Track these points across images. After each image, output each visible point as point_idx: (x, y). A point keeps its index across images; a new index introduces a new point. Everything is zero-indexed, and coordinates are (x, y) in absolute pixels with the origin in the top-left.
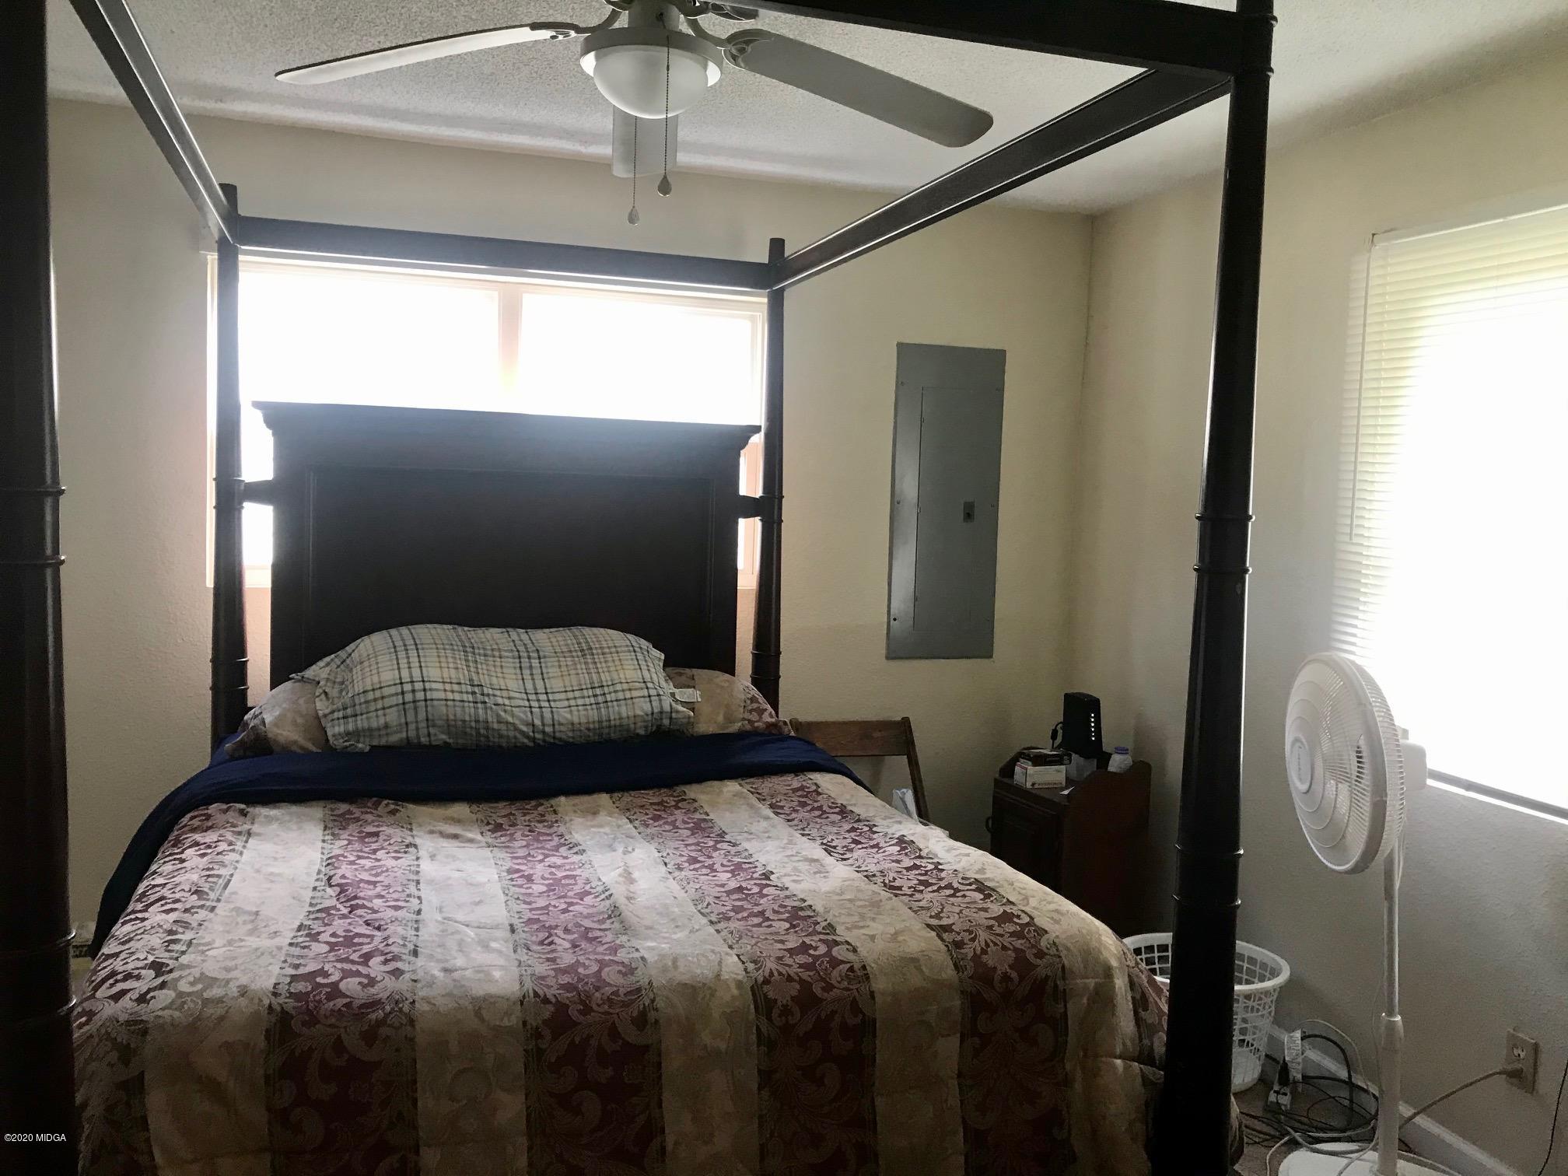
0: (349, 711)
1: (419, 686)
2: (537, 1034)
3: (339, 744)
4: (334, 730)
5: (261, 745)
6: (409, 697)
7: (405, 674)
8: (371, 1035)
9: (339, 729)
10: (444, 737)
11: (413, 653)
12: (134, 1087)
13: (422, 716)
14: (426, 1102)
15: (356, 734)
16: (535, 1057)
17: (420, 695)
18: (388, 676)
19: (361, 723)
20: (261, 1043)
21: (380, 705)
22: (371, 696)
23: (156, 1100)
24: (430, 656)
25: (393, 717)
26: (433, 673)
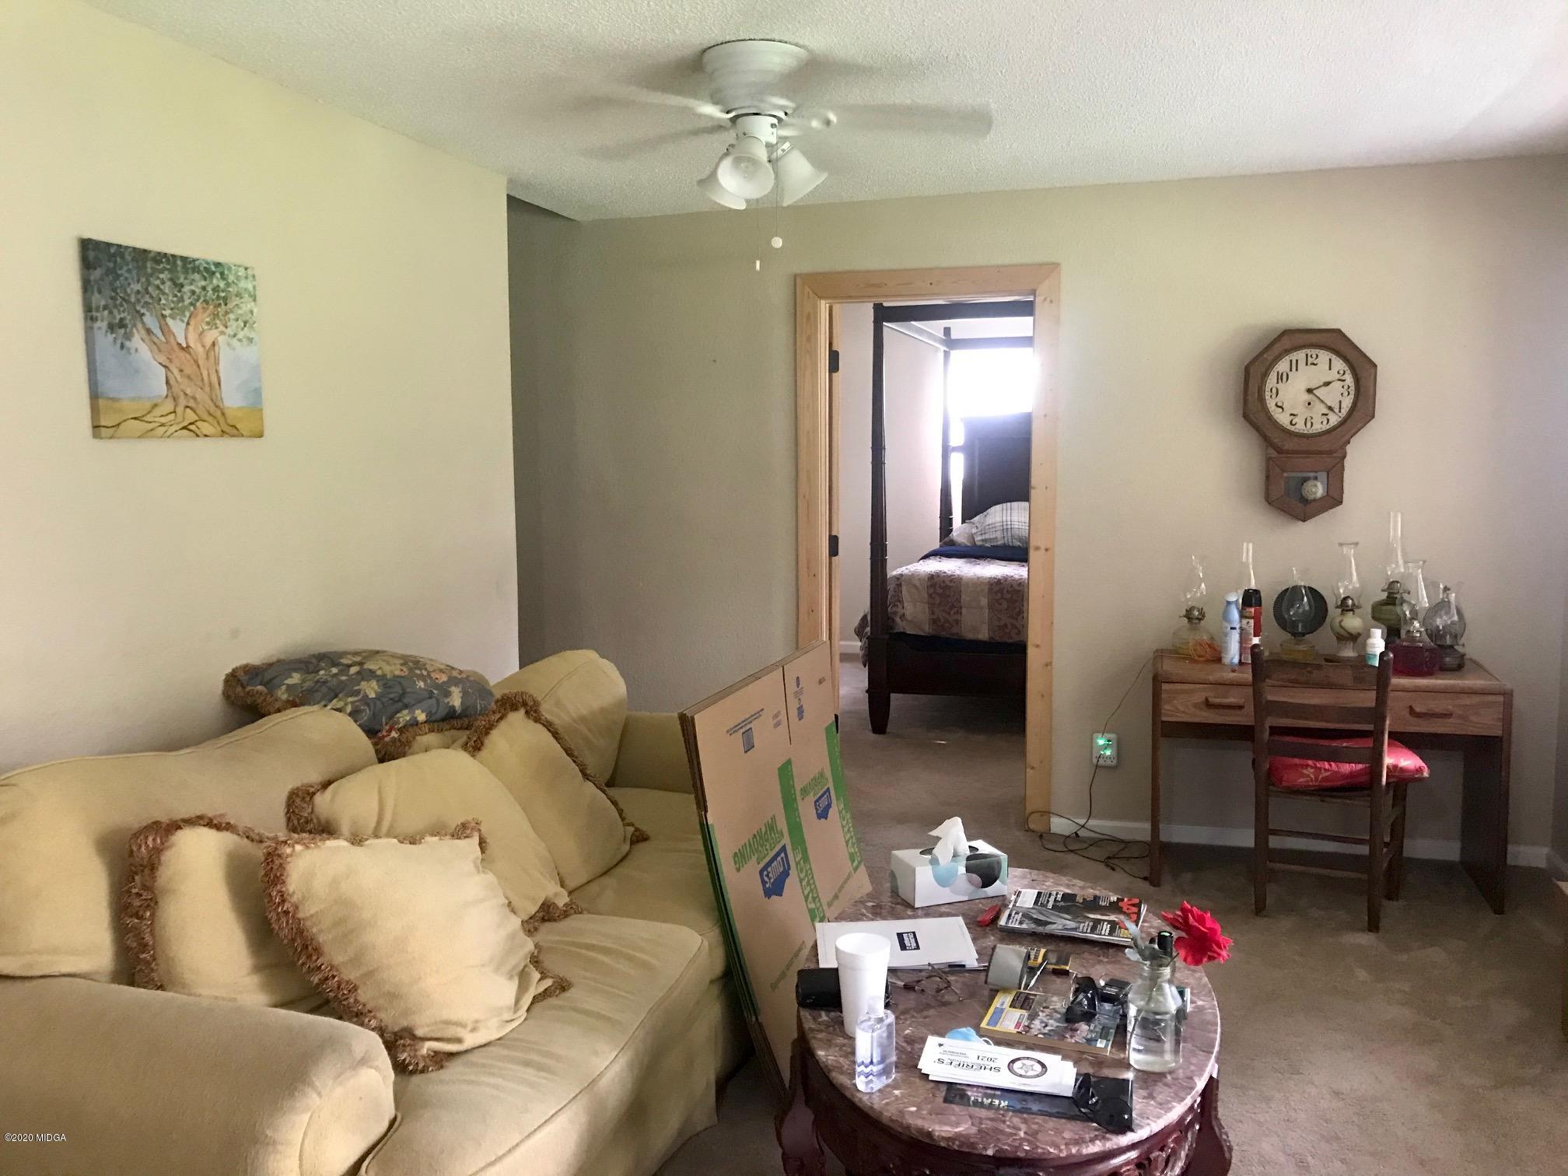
0: (983, 532)
1: (1009, 523)
2: (992, 585)
3: (978, 543)
4: (978, 538)
5: (952, 543)
6: (1005, 527)
7: (1004, 519)
8: (951, 581)
9: (980, 538)
10: (1019, 543)
11: (1009, 511)
12: (900, 585)
13: (1009, 535)
14: (963, 597)
15: (985, 540)
16: (990, 589)
17: (1009, 527)
18: (998, 519)
19: (987, 536)
20: (926, 579)
21: (994, 530)
22: (991, 526)
23: (904, 588)
24: (1015, 514)
25: (999, 535)
26: (1015, 518)
